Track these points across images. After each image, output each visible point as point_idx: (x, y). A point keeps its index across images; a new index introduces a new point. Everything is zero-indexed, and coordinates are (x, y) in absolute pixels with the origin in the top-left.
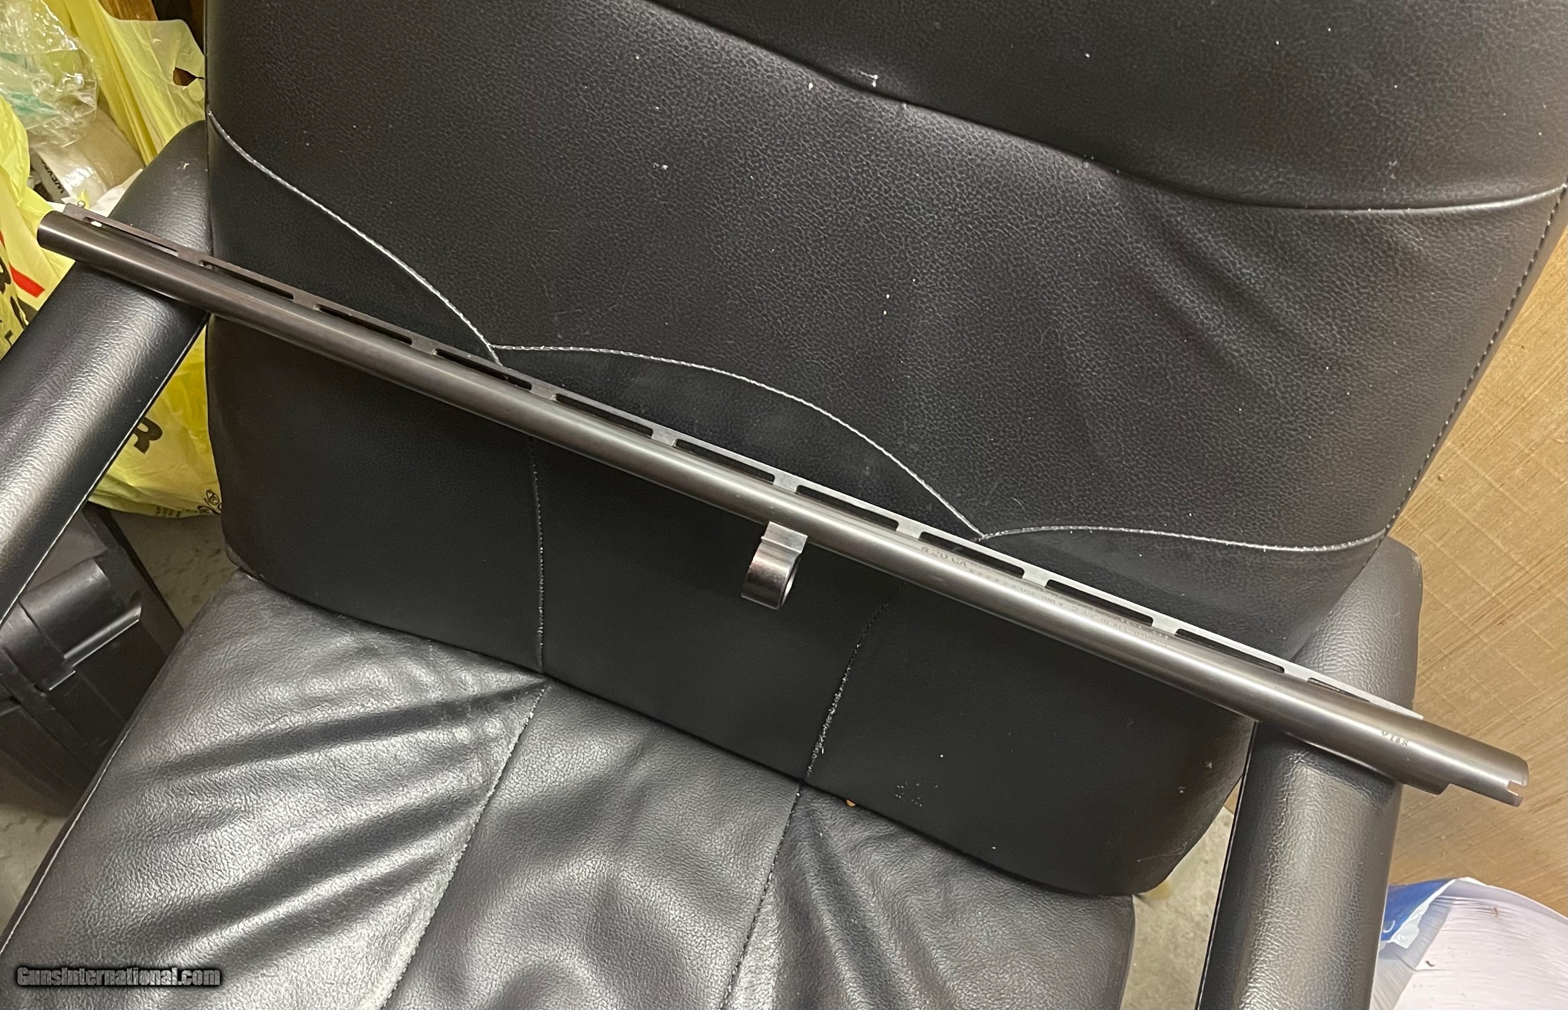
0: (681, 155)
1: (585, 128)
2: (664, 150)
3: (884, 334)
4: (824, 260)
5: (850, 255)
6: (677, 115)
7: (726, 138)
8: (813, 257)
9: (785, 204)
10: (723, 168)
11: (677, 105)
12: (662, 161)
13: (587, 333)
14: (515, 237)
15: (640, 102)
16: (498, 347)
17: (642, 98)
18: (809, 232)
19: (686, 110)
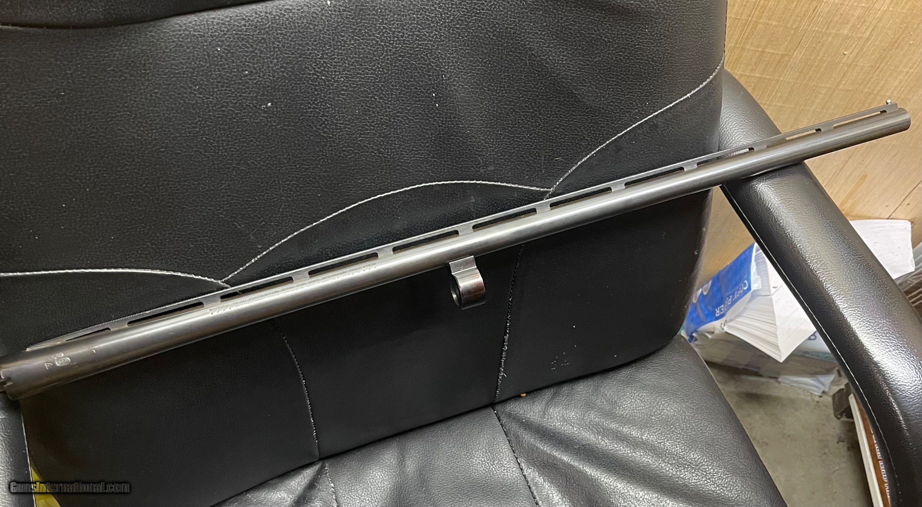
0: (275, 91)
1: (209, 112)
2: (263, 95)
3: (443, 118)
4: (388, 98)
5: (401, 86)
6: (260, 69)
7: (296, 64)
8: (381, 101)
9: (350, 81)
10: (304, 83)
11: (257, 63)
12: (266, 102)
13: (275, 233)
14: (201, 206)
15: (234, 75)
16: (226, 279)
17: (234, 72)
18: (372, 88)
19: (264, 62)
